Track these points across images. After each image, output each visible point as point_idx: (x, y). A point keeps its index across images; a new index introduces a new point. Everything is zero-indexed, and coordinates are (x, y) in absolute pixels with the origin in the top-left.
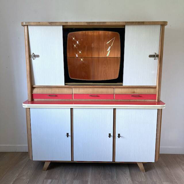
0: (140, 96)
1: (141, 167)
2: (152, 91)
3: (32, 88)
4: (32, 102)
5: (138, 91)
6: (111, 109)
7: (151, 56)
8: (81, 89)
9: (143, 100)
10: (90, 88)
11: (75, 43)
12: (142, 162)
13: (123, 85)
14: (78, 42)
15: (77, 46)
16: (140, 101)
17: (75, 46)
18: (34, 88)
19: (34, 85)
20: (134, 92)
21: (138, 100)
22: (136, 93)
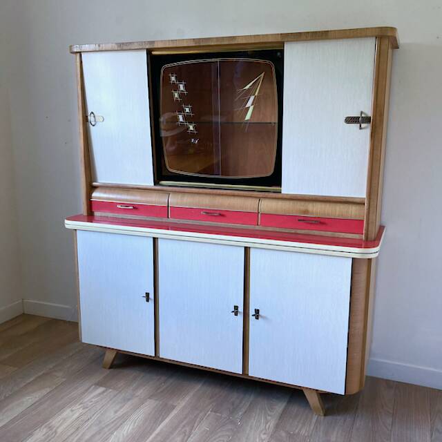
0: (321, 222)
1: (313, 400)
2: (352, 212)
3: (91, 188)
4: (90, 217)
5: (317, 210)
6: (239, 248)
7: (350, 120)
8: (186, 195)
9: (329, 234)
10: (206, 194)
11: (177, 88)
12: (317, 390)
13: (283, 192)
15: (181, 95)
16: (321, 236)
17: (176, 95)
18: (95, 187)
19: (96, 182)
20: (306, 212)
21: (316, 232)
22: (312, 213)
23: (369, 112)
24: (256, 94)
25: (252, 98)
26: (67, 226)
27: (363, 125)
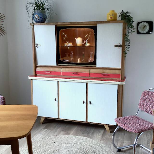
0: (108, 75)
2: (117, 72)
3: (36, 67)
4: (36, 75)
7: (116, 46)
8: (67, 68)
10: (73, 68)
11: (64, 36)
12: (108, 125)
13: (97, 67)
14: (66, 36)
15: (66, 38)
17: (64, 38)
18: (37, 67)
19: (37, 65)
20: (104, 72)
21: (107, 78)
22: (106, 73)
23: (121, 44)
24: (88, 38)
25: (87, 40)
26: (29, 79)
27: (120, 47)
